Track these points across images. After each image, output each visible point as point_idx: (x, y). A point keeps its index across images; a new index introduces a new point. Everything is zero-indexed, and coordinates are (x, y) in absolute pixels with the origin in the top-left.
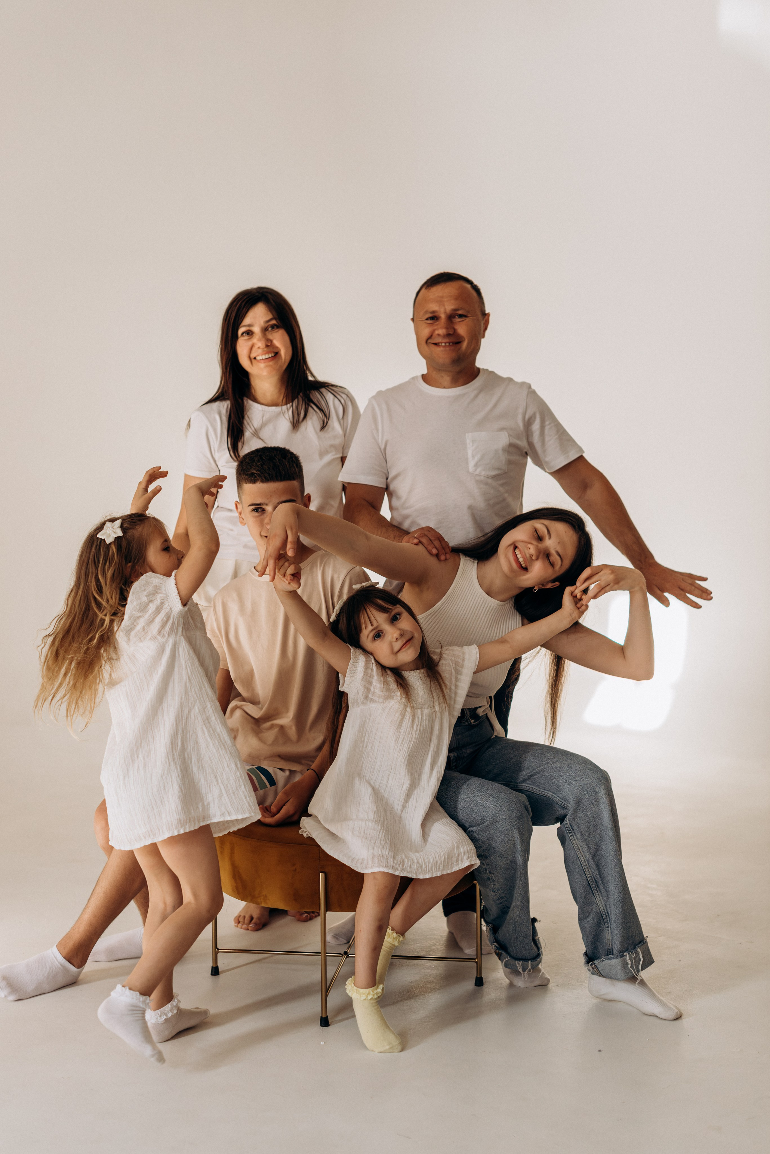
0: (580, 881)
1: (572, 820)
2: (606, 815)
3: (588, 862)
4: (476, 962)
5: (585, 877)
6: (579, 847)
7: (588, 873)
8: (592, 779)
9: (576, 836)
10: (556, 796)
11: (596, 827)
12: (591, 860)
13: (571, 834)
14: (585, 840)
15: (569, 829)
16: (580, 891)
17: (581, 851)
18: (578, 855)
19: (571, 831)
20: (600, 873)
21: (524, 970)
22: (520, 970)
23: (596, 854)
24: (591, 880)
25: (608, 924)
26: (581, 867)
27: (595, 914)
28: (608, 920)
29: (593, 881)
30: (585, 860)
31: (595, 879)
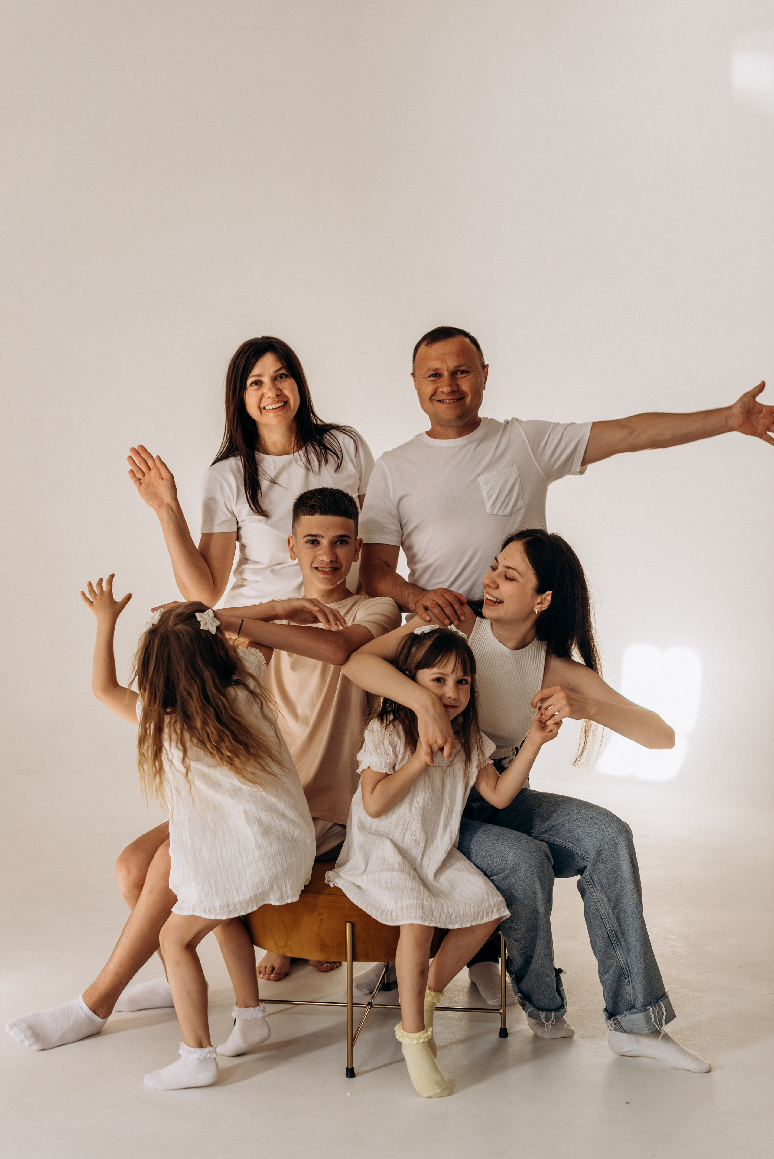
0: (600, 934)
1: (592, 871)
2: (626, 867)
3: (608, 915)
4: (501, 1013)
5: (605, 930)
6: (599, 899)
7: (608, 926)
8: (612, 830)
9: (596, 888)
10: (575, 847)
11: (616, 879)
12: (611, 912)
13: (591, 886)
14: (605, 892)
15: (588, 881)
16: (600, 943)
17: (601, 903)
18: (598, 907)
19: (591, 883)
20: (620, 926)
21: (548, 1020)
22: (544, 1021)
23: (616, 906)
24: (612, 933)
25: (629, 978)
26: (602, 921)
27: (616, 968)
28: (629, 974)
29: (613, 935)
30: (606, 913)
31: (615, 933)
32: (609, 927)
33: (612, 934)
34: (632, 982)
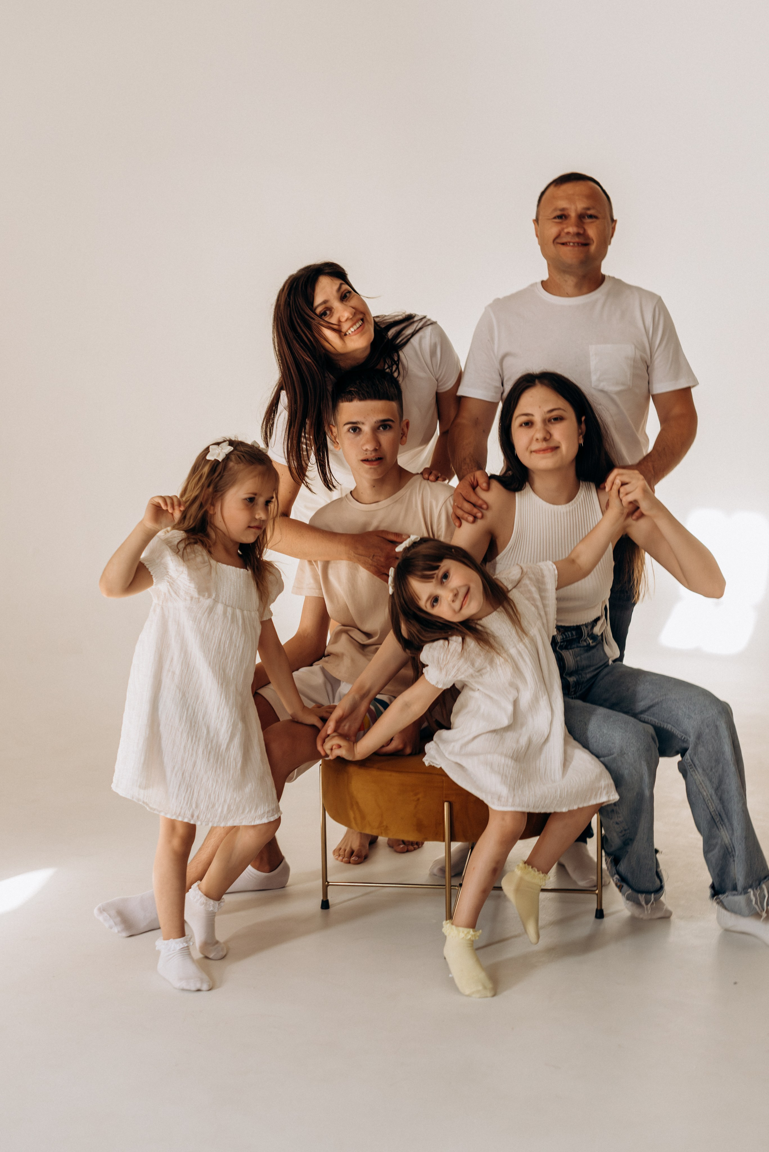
0: (704, 816)
1: (693, 754)
3: (711, 797)
4: (597, 894)
6: (701, 781)
7: (711, 805)
8: (712, 712)
9: (698, 771)
10: (676, 729)
11: (718, 761)
12: (713, 794)
13: (692, 770)
14: (707, 774)
15: (690, 763)
17: (704, 786)
19: (692, 766)
20: (724, 807)
21: (647, 903)
22: (643, 903)
23: (719, 788)
25: (734, 857)
26: (705, 803)
27: (721, 847)
28: (734, 853)
29: (717, 815)
30: (708, 795)
31: (719, 813)
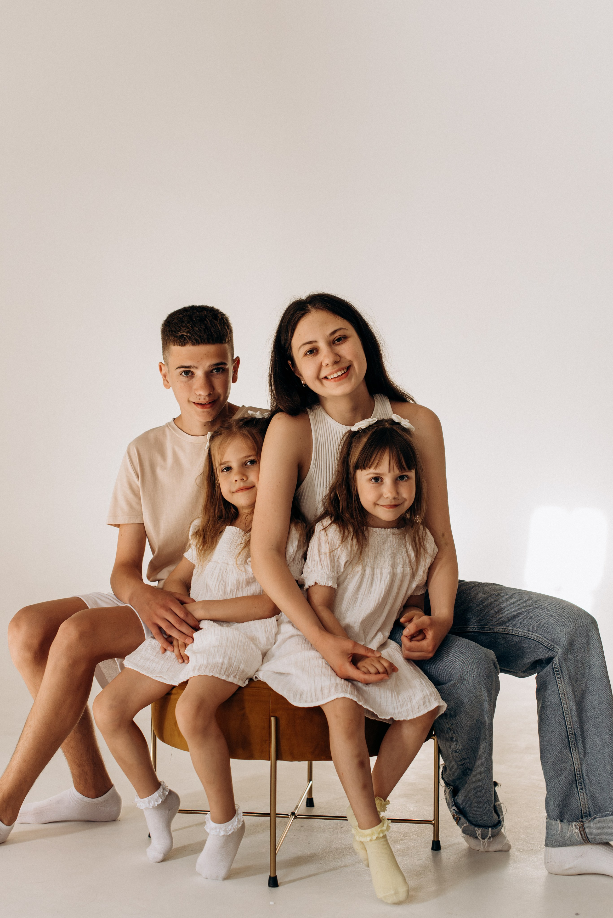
0: (559, 732)
1: (563, 660)
3: (571, 711)
5: (565, 727)
6: (565, 691)
7: (569, 723)
8: (586, 622)
9: (563, 678)
10: (541, 637)
11: (583, 674)
13: (558, 676)
14: (572, 686)
15: (557, 670)
18: (562, 701)
21: (483, 838)
22: (480, 837)
24: (571, 732)
25: (582, 785)
26: (563, 717)
27: (569, 772)
28: (582, 781)
29: (573, 734)
30: (568, 708)
31: (574, 733)
32: (569, 725)
33: (571, 734)
34: (585, 789)
